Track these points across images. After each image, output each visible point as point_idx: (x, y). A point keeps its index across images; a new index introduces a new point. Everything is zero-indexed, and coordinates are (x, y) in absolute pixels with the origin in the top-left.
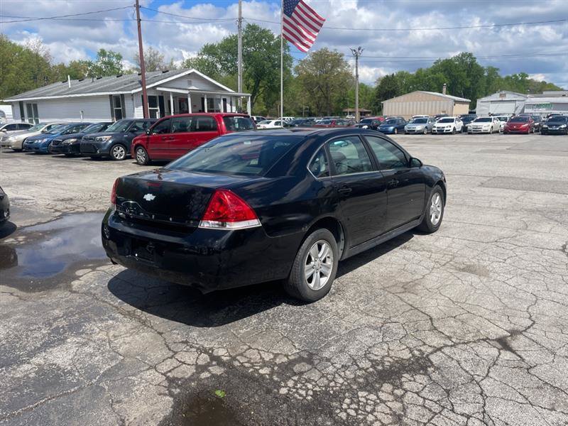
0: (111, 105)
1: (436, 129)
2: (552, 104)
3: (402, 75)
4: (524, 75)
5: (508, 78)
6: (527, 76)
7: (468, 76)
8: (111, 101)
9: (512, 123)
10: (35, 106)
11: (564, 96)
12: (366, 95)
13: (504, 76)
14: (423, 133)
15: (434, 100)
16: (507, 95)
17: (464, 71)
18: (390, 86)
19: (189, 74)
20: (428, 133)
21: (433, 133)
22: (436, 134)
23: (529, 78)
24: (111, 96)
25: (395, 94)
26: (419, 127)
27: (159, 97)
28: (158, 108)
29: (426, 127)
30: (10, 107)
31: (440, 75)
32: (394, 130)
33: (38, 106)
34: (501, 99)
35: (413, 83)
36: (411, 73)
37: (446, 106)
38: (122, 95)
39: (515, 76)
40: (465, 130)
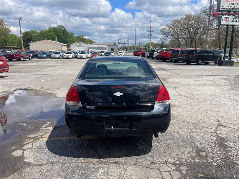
1: (65, 56)
2: (98, 48)
3: (33, 32)
4: (83, 36)
5: (77, 37)
6: (84, 37)
7: (64, 35)
9: (93, 55)
11: (99, 45)
12: (16, 39)
13: (76, 36)
14: (59, 58)
15: (53, 44)
16: (82, 44)
17: (62, 33)
18: (28, 36)
20: (61, 58)
21: (64, 58)
22: (65, 58)
23: (84, 38)
25: (31, 40)
26: (58, 56)
29: (61, 56)
31: (52, 33)
32: (46, 56)
34: (80, 45)
35: (39, 36)
36: (38, 32)
37: (59, 46)
39: (79, 36)
40: (76, 57)
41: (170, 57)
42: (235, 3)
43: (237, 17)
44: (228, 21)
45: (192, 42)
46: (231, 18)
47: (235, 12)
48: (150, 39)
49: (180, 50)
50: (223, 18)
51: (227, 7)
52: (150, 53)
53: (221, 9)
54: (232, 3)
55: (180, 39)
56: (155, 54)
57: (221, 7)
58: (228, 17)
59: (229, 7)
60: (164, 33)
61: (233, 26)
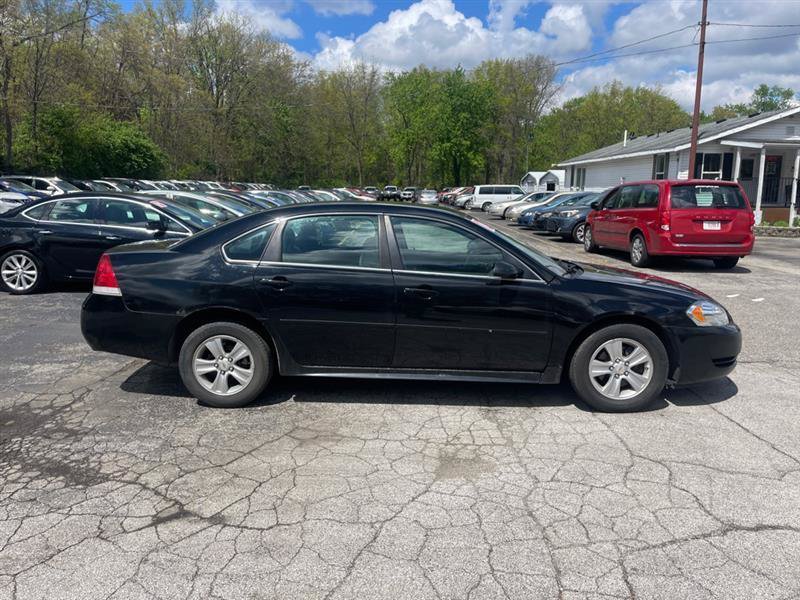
0: (654, 168)
8: (655, 163)
10: (584, 171)
19: (791, 116)
24: (655, 155)
27: (726, 154)
28: (721, 172)
30: (563, 172)
33: (587, 171)
38: (668, 154)
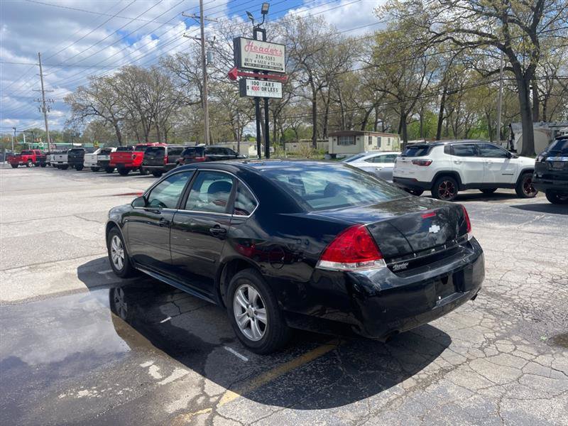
41: (144, 165)
42: (264, 56)
43: (271, 83)
44: (258, 89)
45: (149, 130)
46: (262, 83)
47: (266, 72)
48: (46, 121)
49: (166, 148)
50: (249, 83)
51: (253, 62)
52: (69, 157)
53: (243, 66)
54: (261, 55)
55: (119, 123)
56: (91, 159)
57: (243, 61)
58: (257, 81)
59: (257, 63)
60: (76, 108)
61: (266, 99)
